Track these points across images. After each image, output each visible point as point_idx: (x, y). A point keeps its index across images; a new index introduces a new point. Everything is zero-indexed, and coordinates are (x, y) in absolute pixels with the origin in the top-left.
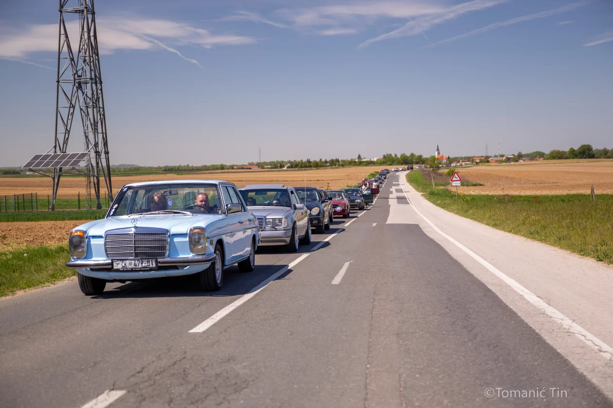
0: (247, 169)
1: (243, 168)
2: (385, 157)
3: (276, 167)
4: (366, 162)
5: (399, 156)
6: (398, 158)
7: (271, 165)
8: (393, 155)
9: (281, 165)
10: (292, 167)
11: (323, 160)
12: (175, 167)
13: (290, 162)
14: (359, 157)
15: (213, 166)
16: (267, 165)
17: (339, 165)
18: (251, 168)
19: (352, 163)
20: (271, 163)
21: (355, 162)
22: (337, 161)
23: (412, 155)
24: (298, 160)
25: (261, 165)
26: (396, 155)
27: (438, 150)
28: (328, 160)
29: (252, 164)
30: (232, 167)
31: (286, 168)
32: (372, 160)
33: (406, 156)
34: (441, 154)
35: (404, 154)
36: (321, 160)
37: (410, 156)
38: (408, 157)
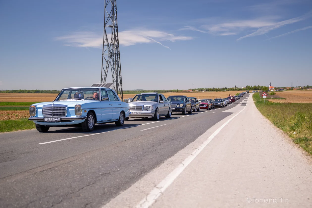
0: (188, 91)
1: (186, 91)
2: (246, 87)
3: (200, 91)
4: (238, 89)
6: (252, 87)
7: (198, 90)
8: (250, 86)
9: (202, 90)
10: (206, 91)
11: (220, 88)
12: (158, 91)
13: (206, 89)
14: (236, 87)
15: (174, 90)
16: (196, 90)
17: (227, 90)
18: (189, 91)
19: (232, 89)
20: (198, 89)
21: (233, 89)
22: (226, 88)
23: (259, 86)
24: (210, 88)
25: (194, 90)
26: (251, 86)
27: (270, 84)
28: (222, 88)
29: (190, 90)
30: (182, 91)
31: (204, 91)
32: (241, 88)
33: (256, 86)
34: (272, 86)
36: (219, 88)
37: (258, 86)
38: (257, 87)
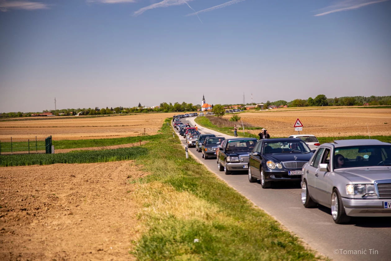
0: (43, 116)
1: (39, 116)
2: (162, 105)
3: (68, 114)
4: (146, 109)
5: (173, 105)
6: (172, 107)
7: (64, 113)
9: (73, 113)
10: (83, 114)
11: (110, 108)
13: (79, 110)
14: (140, 106)
15: (11, 113)
16: (60, 113)
17: (124, 112)
18: (46, 116)
19: (134, 111)
20: (63, 111)
21: (137, 110)
22: (122, 109)
23: (184, 104)
24: (87, 108)
25: (55, 113)
26: (171, 104)
27: (204, 99)
28: (113, 108)
29: (46, 112)
30: (29, 115)
31: (78, 115)
32: (151, 108)
33: (179, 105)
34: (206, 103)
35: (177, 103)
36: (107, 108)
37: (183, 104)
38: (181, 106)
